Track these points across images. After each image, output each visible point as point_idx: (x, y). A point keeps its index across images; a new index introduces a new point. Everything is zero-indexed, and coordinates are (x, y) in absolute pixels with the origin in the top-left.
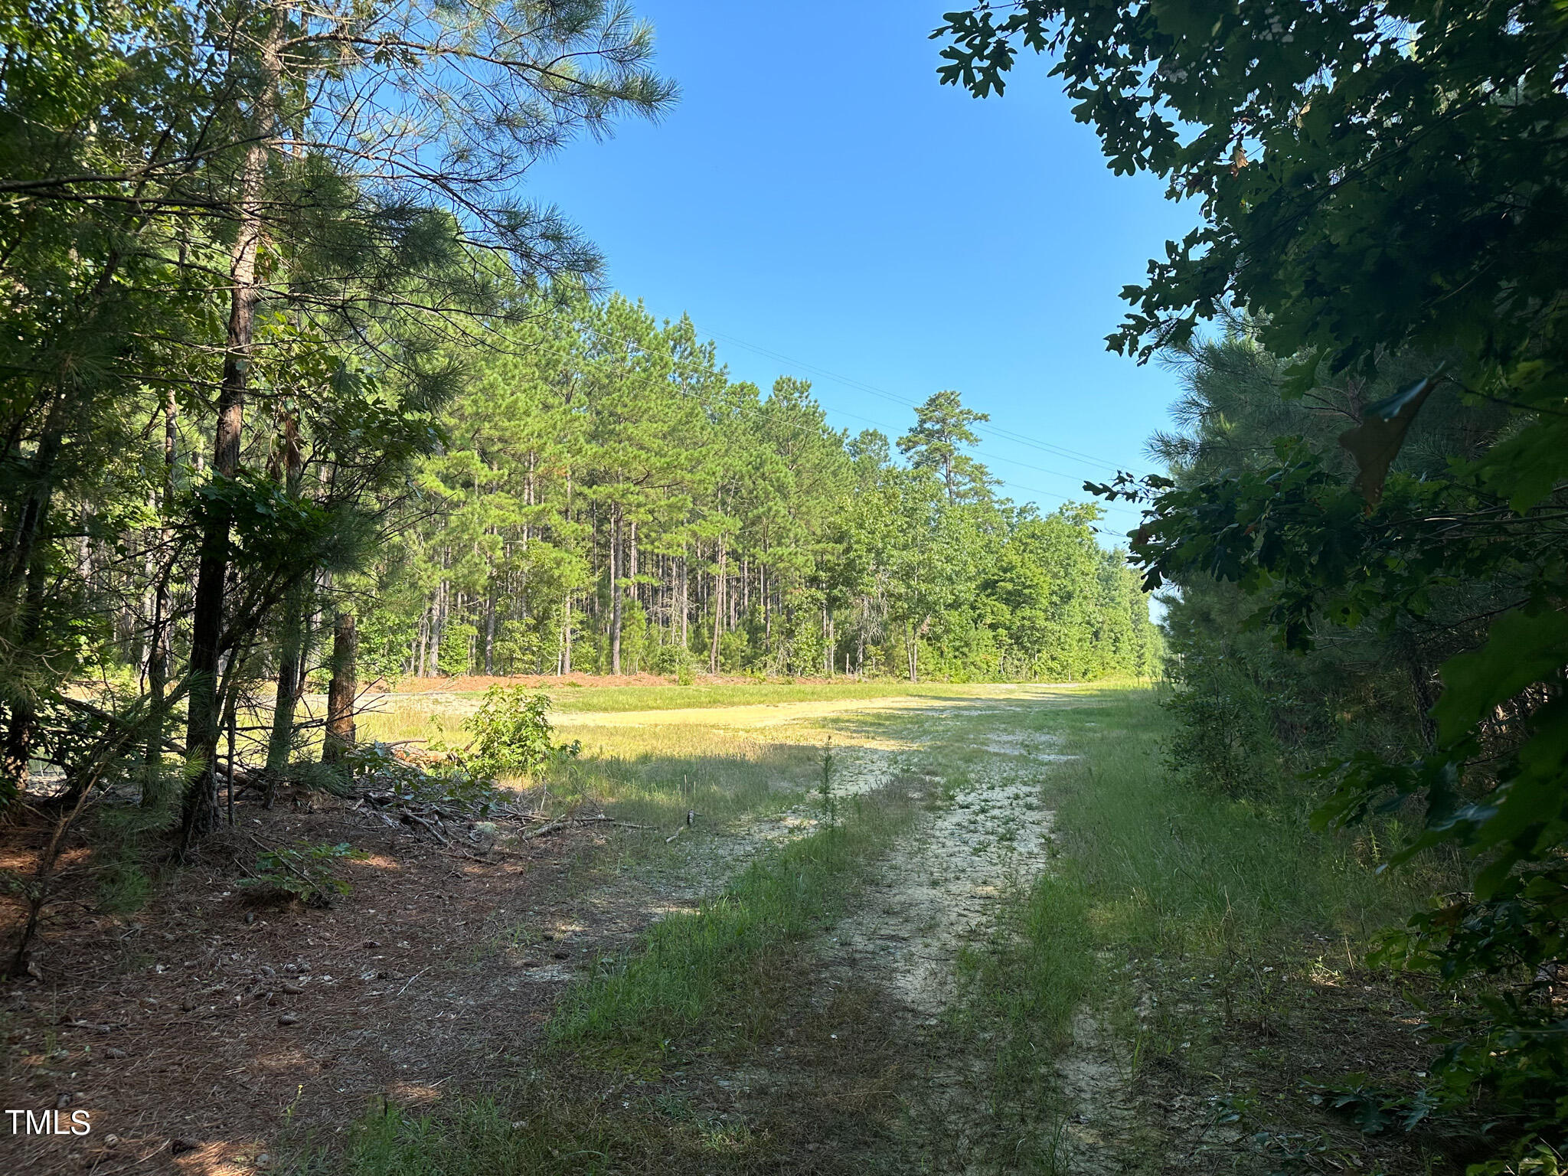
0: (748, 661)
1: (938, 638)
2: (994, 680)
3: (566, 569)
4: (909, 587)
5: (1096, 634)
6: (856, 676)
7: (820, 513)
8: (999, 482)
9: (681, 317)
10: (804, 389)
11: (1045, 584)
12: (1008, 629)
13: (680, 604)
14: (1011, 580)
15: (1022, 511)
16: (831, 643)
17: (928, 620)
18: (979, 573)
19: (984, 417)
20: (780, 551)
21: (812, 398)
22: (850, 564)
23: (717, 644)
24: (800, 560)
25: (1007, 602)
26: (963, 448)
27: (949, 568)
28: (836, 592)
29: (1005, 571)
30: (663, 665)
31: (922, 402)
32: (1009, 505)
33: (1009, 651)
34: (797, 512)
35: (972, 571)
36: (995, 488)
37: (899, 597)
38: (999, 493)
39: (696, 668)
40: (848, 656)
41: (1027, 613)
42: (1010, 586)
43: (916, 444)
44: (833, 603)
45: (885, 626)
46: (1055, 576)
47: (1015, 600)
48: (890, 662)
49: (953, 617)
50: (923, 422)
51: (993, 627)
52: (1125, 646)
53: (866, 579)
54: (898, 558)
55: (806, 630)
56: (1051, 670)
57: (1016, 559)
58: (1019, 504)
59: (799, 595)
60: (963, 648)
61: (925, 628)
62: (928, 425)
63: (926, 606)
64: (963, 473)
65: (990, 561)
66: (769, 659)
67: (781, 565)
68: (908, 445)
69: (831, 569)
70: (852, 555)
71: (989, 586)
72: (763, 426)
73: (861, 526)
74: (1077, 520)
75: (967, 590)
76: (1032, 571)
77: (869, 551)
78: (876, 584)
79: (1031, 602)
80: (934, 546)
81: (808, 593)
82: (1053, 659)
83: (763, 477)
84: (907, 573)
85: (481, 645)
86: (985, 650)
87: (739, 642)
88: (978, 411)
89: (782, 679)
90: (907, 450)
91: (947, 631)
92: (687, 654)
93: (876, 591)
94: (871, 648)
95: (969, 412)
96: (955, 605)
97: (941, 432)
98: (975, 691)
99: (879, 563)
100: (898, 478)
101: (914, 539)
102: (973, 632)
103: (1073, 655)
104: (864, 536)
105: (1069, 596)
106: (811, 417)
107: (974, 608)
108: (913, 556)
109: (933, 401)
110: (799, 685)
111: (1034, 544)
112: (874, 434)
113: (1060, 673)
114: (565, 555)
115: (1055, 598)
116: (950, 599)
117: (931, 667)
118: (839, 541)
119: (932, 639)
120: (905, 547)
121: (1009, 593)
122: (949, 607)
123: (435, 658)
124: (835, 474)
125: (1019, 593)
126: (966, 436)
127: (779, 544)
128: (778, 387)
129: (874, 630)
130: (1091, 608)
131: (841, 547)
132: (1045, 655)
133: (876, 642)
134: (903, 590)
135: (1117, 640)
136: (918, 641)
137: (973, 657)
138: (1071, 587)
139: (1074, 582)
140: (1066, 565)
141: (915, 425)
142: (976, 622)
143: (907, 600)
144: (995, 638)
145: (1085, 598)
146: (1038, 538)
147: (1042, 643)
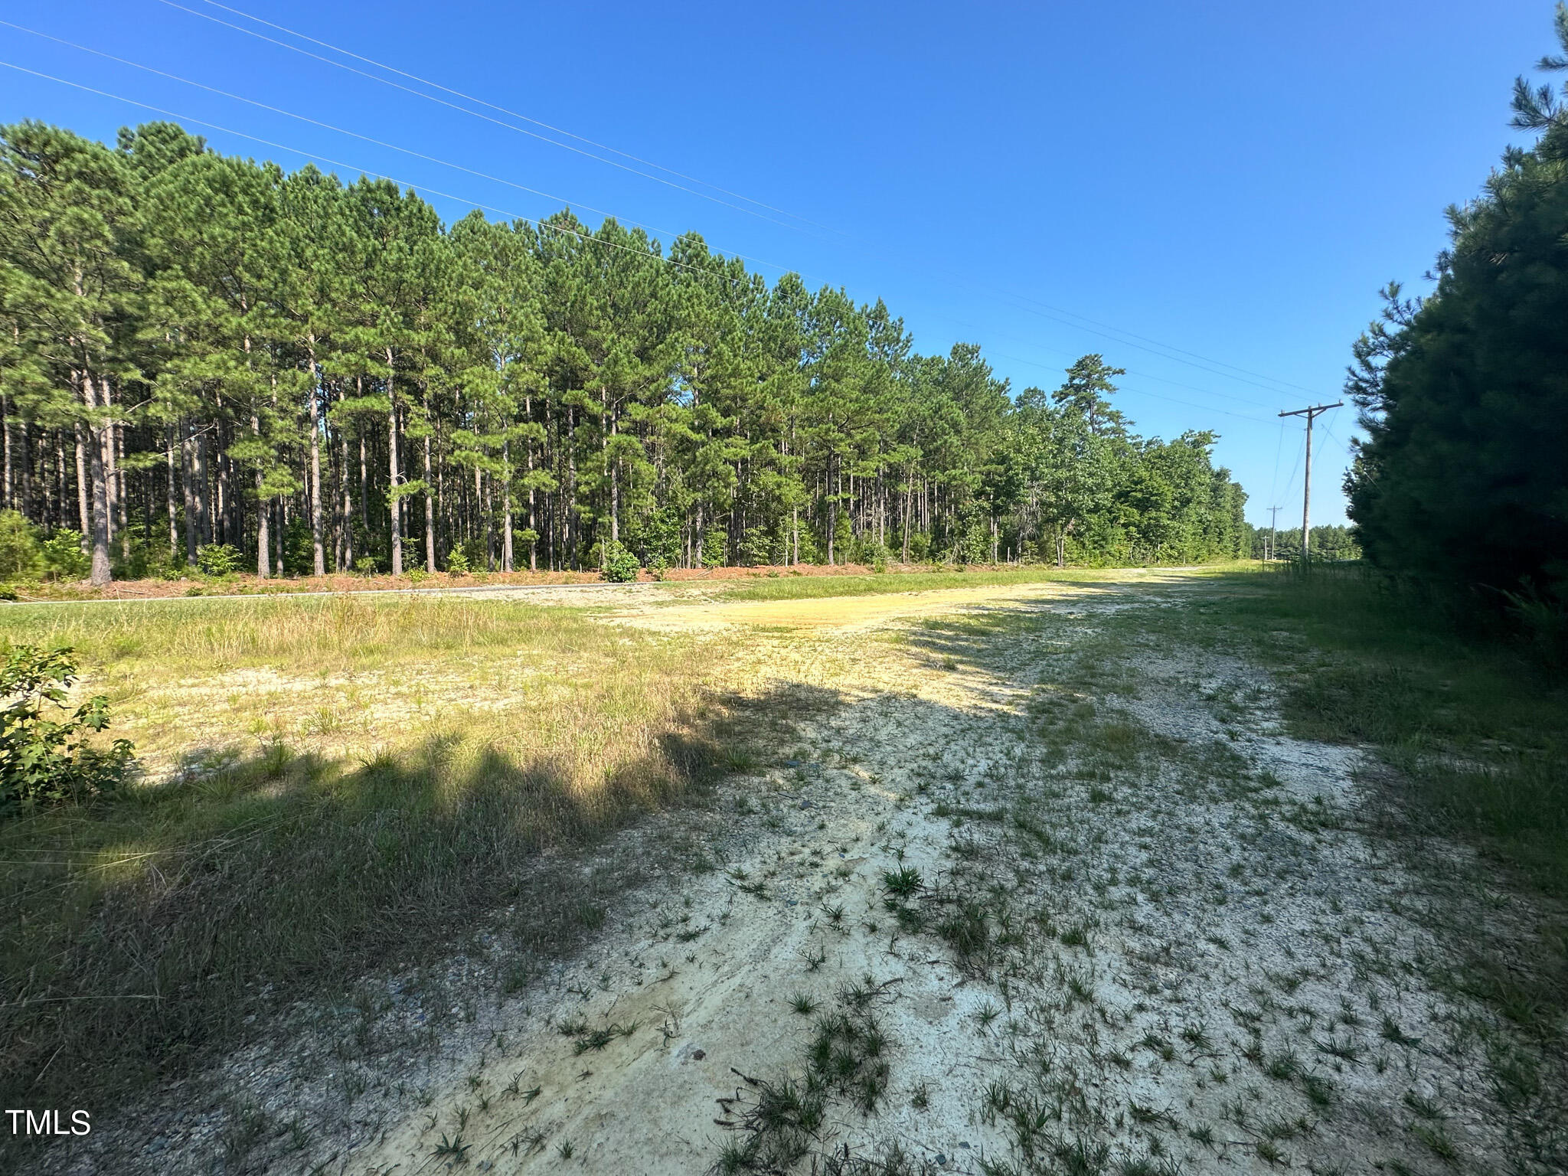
0: (932, 554)
1: (1081, 534)
2: (1125, 565)
3: (785, 490)
4: (1058, 497)
5: (1205, 531)
6: (1015, 564)
7: (987, 444)
8: (1131, 423)
9: (876, 301)
10: (973, 351)
11: (1169, 493)
12: (1137, 526)
13: (879, 513)
14: (1141, 490)
15: (1149, 443)
16: (996, 540)
17: (1073, 521)
18: (1115, 486)
19: (1122, 372)
20: (953, 472)
21: (981, 357)
22: (1010, 481)
23: (907, 542)
24: (969, 478)
25: (1137, 507)
26: (1103, 396)
27: (1090, 481)
28: (998, 501)
29: (1136, 484)
30: (864, 557)
31: (1072, 364)
32: (1139, 440)
33: (1137, 544)
34: (968, 444)
35: (1109, 484)
36: (1127, 427)
37: (1050, 505)
38: (1131, 431)
39: (889, 559)
40: (1010, 548)
41: (1154, 514)
42: (1139, 495)
43: (1067, 395)
44: (997, 511)
45: (1039, 527)
46: (1177, 486)
47: (1143, 505)
48: (1044, 553)
49: (1093, 519)
50: (1073, 378)
51: (1125, 526)
52: (1226, 538)
53: (1022, 491)
54: (1048, 474)
55: (975, 532)
56: (1170, 556)
57: (1145, 474)
58: (1146, 439)
59: (970, 504)
60: (1100, 543)
61: (1070, 527)
62: (1076, 381)
63: (1070, 510)
64: (1103, 414)
65: (1124, 476)
66: (947, 552)
67: (954, 483)
68: (1061, 396)
69: (994, 485)
70: (1011, 473)
71: (1122, 496)
72: (943, 380)
73: (1019, 451)
74: (1196, 444)
75: (1105, 498)
76: (1159, 482)
77: (1024, 469)
78: (1031, 496)
79: (1157, 506)
80: (1078, 465)
81: (976, 503)
82: (1172, 548)
83: (941, 418)
84: (1058, 486)
85: (732, 545)
86: (1119, 545)
87: (926, 540)
88: (1116, 367)
89: (956, 566)
90: (1060, 400)
91: (1089, 529)
92: (885, 550)
93: (1032, 500)
94: (1028, 543)
95: (1109, 369)
96: (1096, 509)
97: (1087, 386)
98: (1110, 575)
99: (1033, 478)
100: (1050, 416)
101: (1063, 461)
102: (1109, 530)
103: (1188, 545)
104: (1020, 458)
105: (1189, 501)
106: (980, 371)
107: (1110, 512)
108: (1062, 474)
109: (1080, 363)
110: (969, 572)
111: (1160, 463)
112: (1035, 391)
113: (1178, 559)
114: (784, 479)
115: (1176, 503)
116: (1091, 505)
117: (1075, 556)
118: (1002, 463)
119: (1077, 535)
120: (1056, 467)
121: (1139, 500)
122: (1089, 511)
123: (699, 555)
124: (998, 413)
125: (1148, 499)
126: (1111, 389)
127: (954, 468)
128: (955, 351)
129: (1030, 530)
130: (1203, 511)
131: (1002, 468)
132: (1166, 545)
133: (1031, 538)
134: (1053, 499)
135: (1221, 533)
136: (1065, 537)
137: (1109, 548)
138: (1189, 495)
139: (1192, 490)
140: (1187, 477)
141: (1066, 382)
142: (1111, 522)
143: (1056, 507)
144: (1127, 533)
145: (1200, 503)
146: (1164, 458)
147: (1164, 536)
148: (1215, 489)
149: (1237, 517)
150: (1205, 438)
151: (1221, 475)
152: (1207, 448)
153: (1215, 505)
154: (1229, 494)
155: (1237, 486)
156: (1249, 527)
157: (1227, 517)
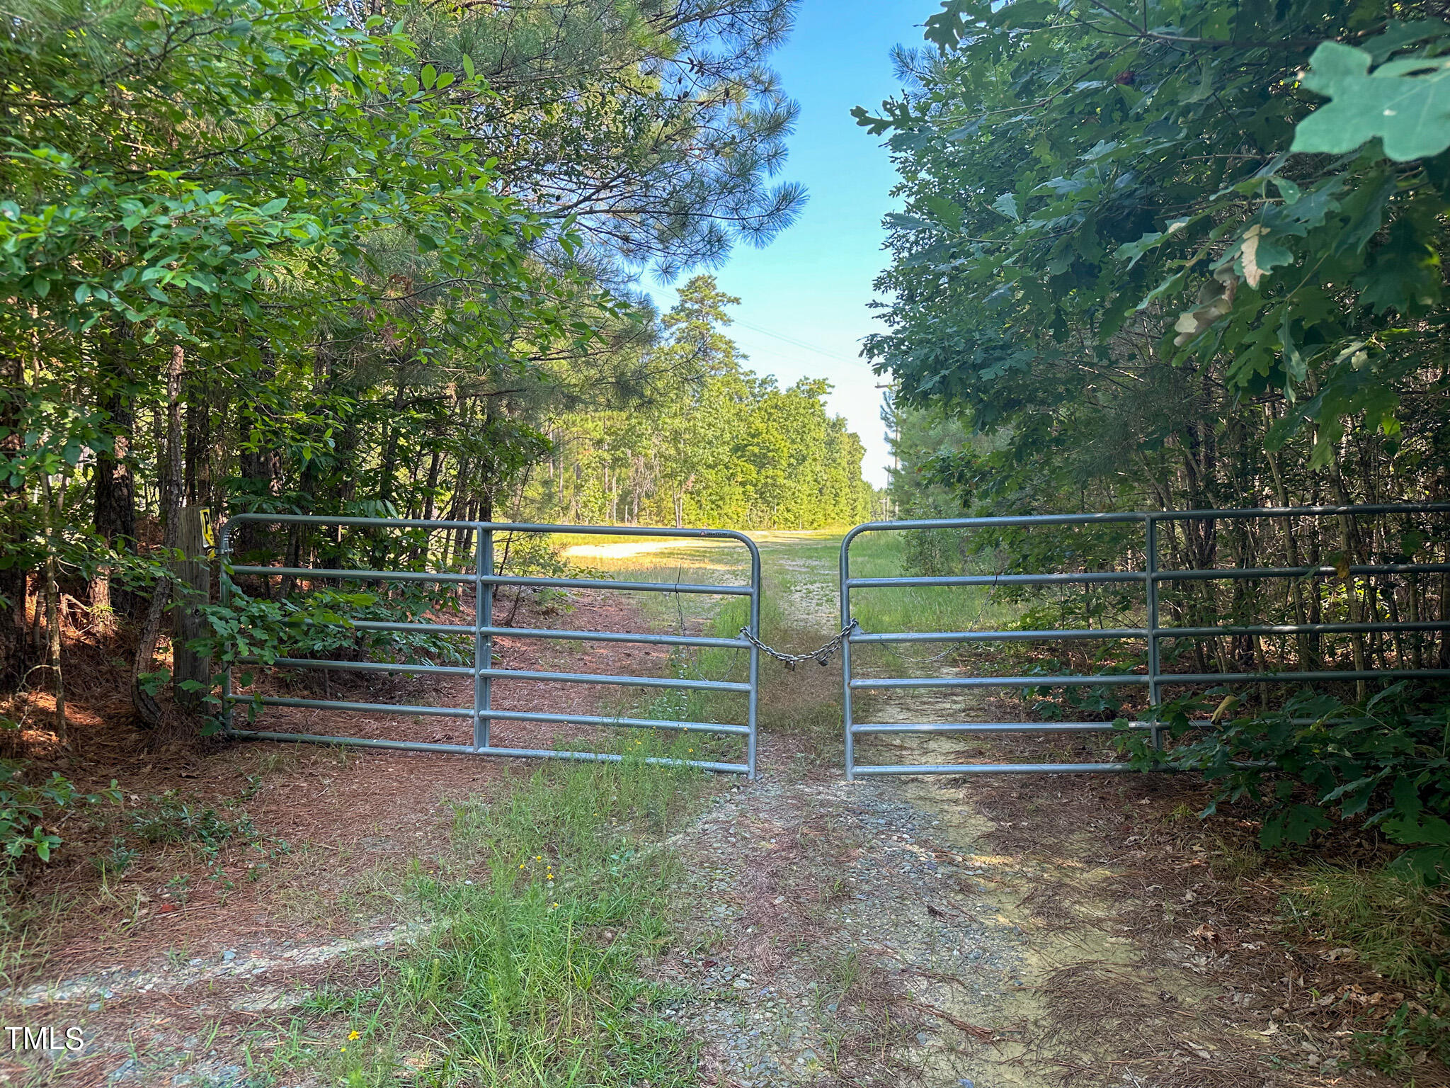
1: (699, 493)
2: (743, 528)
4: (677, 449)
5: (820, 491)
8: (745, 357)
11: (786, 448)
12: (755, 486)
14: (758, 444)
15: (764, 382)
16: (614, 496)
17: (692, 478)
18: (733, 439)
19: (737, 300)
22: (632, 430)
24: (591, 425)
25: (754, 463)
26: (718, 327)
27: (710, 434)
28: (618, 453)
29: (753, 436)
31: (683, 283)
32: (752, 377)
33: (755, 504)
35: (727, 437)
36: (741, 361)
37: (669, 458)
38: (745, 366)
40: (627, 506)
41: (770, 473)
42: (756, 450)
43: (677, 321)
44: (616, 462)
45: (655, 483)
46: (793, 442)
47: (761, 462)
48: (662, 514)
49: (711, 475)
50: (684, 301)
51: (743, 484)
52: (843, 500)
53: (643, 442)
54: (667, 423)
55: (594, 485)
56: (786, 519)
57: (762, 426)
58: (761, 377)
59: (588, 455)
60: (718, 502)
61: (689, 484)
62: (688, 305)
63: (689, 465)
64: (718, 349)
65: (743, 429)
66: (561, 509)
68: (670, 322)
69: (614, 434)
70: (633, 421)
71: (738, 449)
74: (811, 393)
75: (724, 452)
76: (775, 436)
78: (651, 447)
79: (774, 463)
80: (698, 415)
81: (595, 453)
82: (788, 511)
84: (676, 438)
86: (736, 503)
87: (536, 494)
88: (731, 294)
90: (670, 326)
91: (706, 487)
93: (651, 452)
94: (648, 502)
95: (724, 295)
96: (714, 465)
97: (699, 312)
99: (655, 428)
101: (681, 409)
102: (727, 489)
103: (804, 508)
105: (804, 459)
107: (727, 468)
108: (681, 423)
109: (692, 283)
111: (777, 414)
113: (793, 522)
115: (792, 460)
116: (710, 460)
117: (693, 518)
119: (694, 494)
120: (674, 416)
121: (756, 455)
122: (708, 467)
125: (765, 455)
126: (727, 321)
129: (649, 485)
130: (818, 468)
131: (624, 415)
132: (782, 507)
133: (648, 496)
134: (672, 452)
135: (836, 495)
136: (683, 496)
137: (726, 509)
138: (805, 452)
139: (807, 447)
140: (802, 432)
141: (677, 304)
142: (729, 479)
143: (676, 461)
144: (744, 493)
145: (815, 460)
146: (780, 409)
147: (779, 497)
148: (830, 443)
149: (854, 475)
150: (820, 386)
151: (837, 425)
152: (822, 398)
153: (831, 462)
154: (846, 446)
155: (854, 437)
156: (868, 486)
157: (842, 475)
